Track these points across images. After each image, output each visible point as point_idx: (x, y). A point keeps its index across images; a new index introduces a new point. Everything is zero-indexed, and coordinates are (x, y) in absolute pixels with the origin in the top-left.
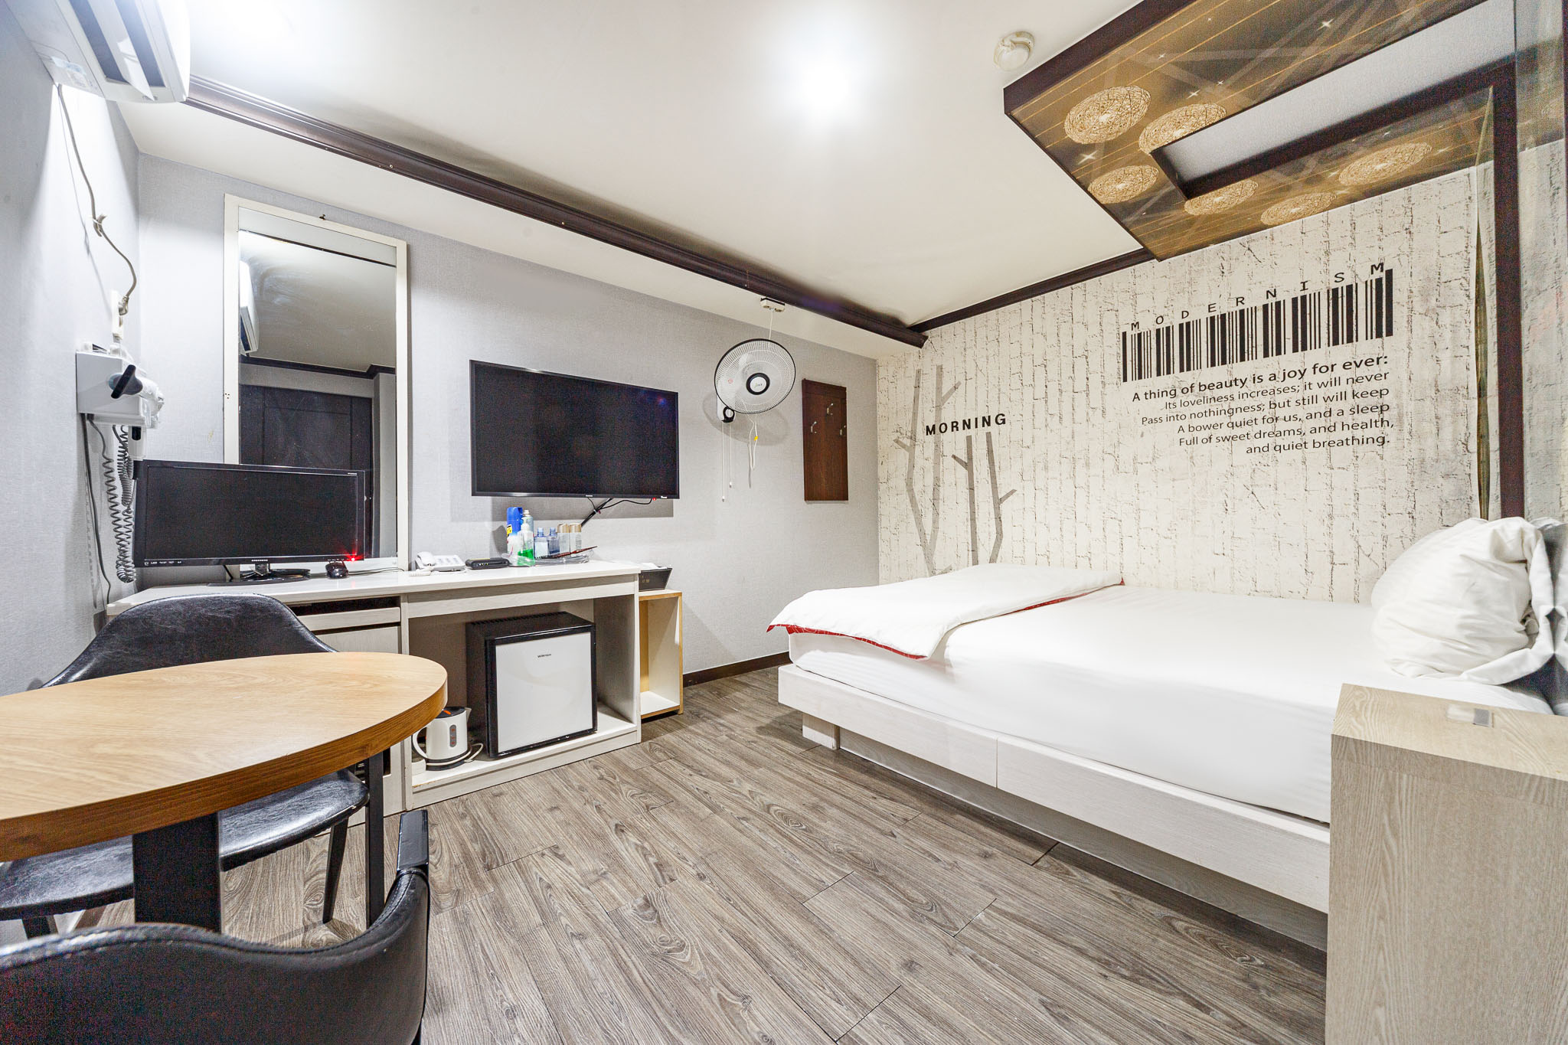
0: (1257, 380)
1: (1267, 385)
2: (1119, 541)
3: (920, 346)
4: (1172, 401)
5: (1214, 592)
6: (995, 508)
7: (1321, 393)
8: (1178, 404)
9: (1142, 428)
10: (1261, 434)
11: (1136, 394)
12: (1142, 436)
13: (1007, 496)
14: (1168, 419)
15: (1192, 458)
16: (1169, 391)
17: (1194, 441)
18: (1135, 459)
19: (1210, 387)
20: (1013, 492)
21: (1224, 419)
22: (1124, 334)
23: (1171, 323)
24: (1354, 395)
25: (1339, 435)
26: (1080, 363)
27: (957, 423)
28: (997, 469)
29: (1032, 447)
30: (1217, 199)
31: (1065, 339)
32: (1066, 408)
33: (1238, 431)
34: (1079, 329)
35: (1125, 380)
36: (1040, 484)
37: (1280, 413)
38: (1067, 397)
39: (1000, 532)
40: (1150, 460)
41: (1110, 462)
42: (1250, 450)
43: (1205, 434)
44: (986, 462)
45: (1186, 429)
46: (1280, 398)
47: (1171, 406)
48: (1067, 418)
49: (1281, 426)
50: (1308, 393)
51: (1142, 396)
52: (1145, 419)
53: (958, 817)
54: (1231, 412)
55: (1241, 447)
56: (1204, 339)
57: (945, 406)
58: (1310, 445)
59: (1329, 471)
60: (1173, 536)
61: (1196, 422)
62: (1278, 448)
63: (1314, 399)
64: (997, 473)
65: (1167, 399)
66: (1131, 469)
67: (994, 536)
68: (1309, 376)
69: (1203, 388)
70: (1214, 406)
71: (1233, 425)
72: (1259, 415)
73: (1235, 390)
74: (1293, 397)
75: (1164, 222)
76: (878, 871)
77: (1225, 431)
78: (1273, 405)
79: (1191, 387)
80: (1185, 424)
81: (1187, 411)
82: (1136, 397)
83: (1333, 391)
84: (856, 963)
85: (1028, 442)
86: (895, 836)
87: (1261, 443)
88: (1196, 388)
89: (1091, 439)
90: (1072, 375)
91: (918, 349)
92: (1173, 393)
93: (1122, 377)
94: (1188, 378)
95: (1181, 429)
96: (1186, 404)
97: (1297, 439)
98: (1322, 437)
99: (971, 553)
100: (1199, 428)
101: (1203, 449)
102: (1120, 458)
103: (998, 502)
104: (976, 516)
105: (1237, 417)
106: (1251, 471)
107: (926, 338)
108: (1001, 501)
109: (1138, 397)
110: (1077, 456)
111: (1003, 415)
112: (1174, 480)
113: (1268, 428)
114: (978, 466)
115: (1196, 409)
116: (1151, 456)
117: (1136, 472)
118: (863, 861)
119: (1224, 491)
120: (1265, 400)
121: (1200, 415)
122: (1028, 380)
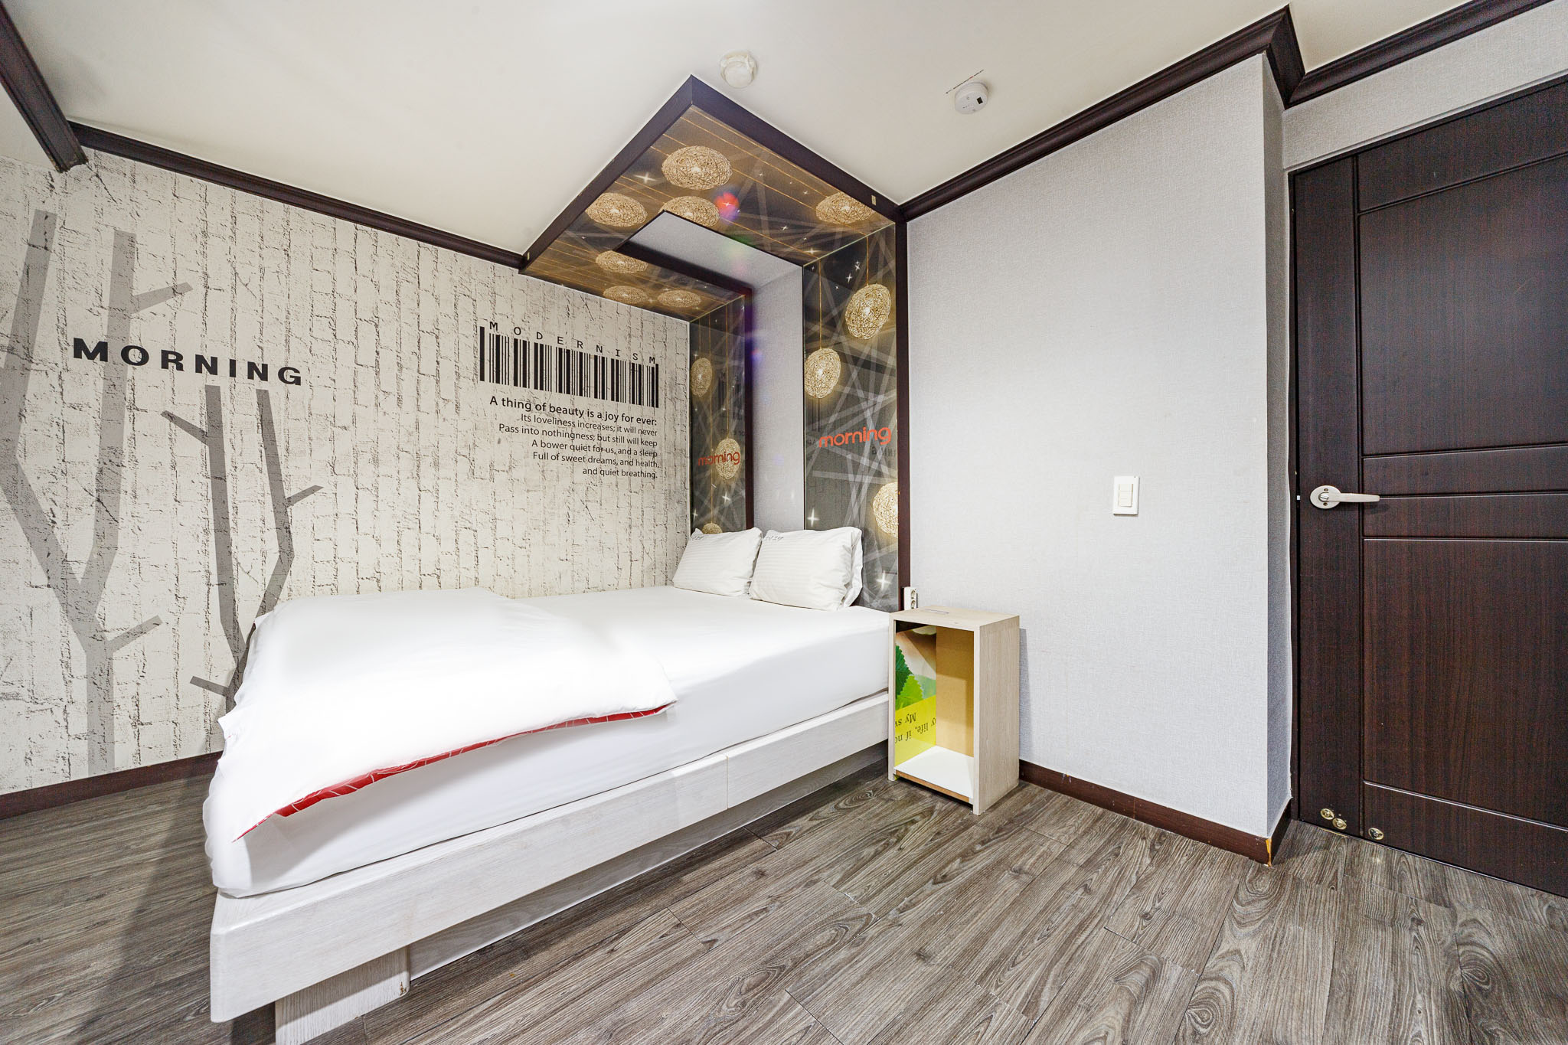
0: (590, 415)
1: (596, 421)
2: (474, 554)
3: (62, 168)
4: (527, 414)
5: (560, 594)
6: (276, 512)
7: (626, 435)
8: (532, 419)
9: (498, 435)
10: (592, 460)
11: (494, 397)
12: (499, 443)
13: (304, 494)
14: (524, 431)
15: (543, 471)
16: (525, 403)
17: (545, 456)
18: (491, 465)
19: (558, 410)
20: (314, 489)
21: (567, 441)
22: (482, 329)
23: (527, 338)
24: (642, 442)
25: (636, 468)
26: (428, 341)
27: (180, 357)
28: (281, 451)
29: (352, 428)
30: (620, 262)
31: (408, 303)
32: (408, 389)
33: (578, 454)
34: (427, 300)
35: (482, 379)
36: (365, 481)
37: (605, 445)
38: (409, 376)
39: (287, 549)
40: (507, 469)
41: (464, 465)
42: (585, 472)
43: (552, 452)
44: (256, 437)
45: (539, 444)
46: (604, 433)
47: (527, 418)
48: (409, 403)
49: (605, 456)
50: (619, 434)
51: (499, 401)
52: (502, 426)
53: (686, 878)
54: (573, 436)
55: (580, 467)
56: (554, 366)
57: (141, 313)
58: (620, 473)
59: (629, 493)
60: (527, 546)
61: (548, 439)
62: (602, 472)
63: (622, 439)
64: (282, 459)
65: (523, 411)
66: (488, 476)
67: (273, 557)
68: (620, 422)
69: (552, 410)
70: (562, 429)
71: (574, 448)
72: (591, 443)
73: (576, 418)
74: (613, 435)
75: (578, 252)
76: (784, 966)
77: (568, 453)
78: (600, 438)
79: (544, 406)
80: (538, 438)
81: (541, 427)
82: (493, 400)
83: (632, 436)
84: (935, 1000)
85: (346, 421)
86: (715, 941)
87: (593, 466)
88: (547, 408)
89: (442, 435)
90: (418, 352)
91: (49, 165)
92: (528, 406)
93: (479, 374)
94: (541, 396)
95: (535, 443)
96: (539, 420)
97: (613, 468)
98: (626, 468)
99: (215, 590)
100: (549, 445)
101: (553, 464)
102: (476, 462)
103: (282, 505)
104: (232, 524)
105: (578, 442)
106: (585, 489)
107: (83, 160)
108: (290, 501)
109: (495, 401)
110: (422, 452)
111: (296, 371)
112: (528, 491)
113: (596, 455)
114: (237, 442)
115: (548, 427)
116: (508, 464)
117: (492, 479)
118: (763, 980)
119: (567, 504)
120: (595, 432)
121: (550, 433)
122: (345, 332)
